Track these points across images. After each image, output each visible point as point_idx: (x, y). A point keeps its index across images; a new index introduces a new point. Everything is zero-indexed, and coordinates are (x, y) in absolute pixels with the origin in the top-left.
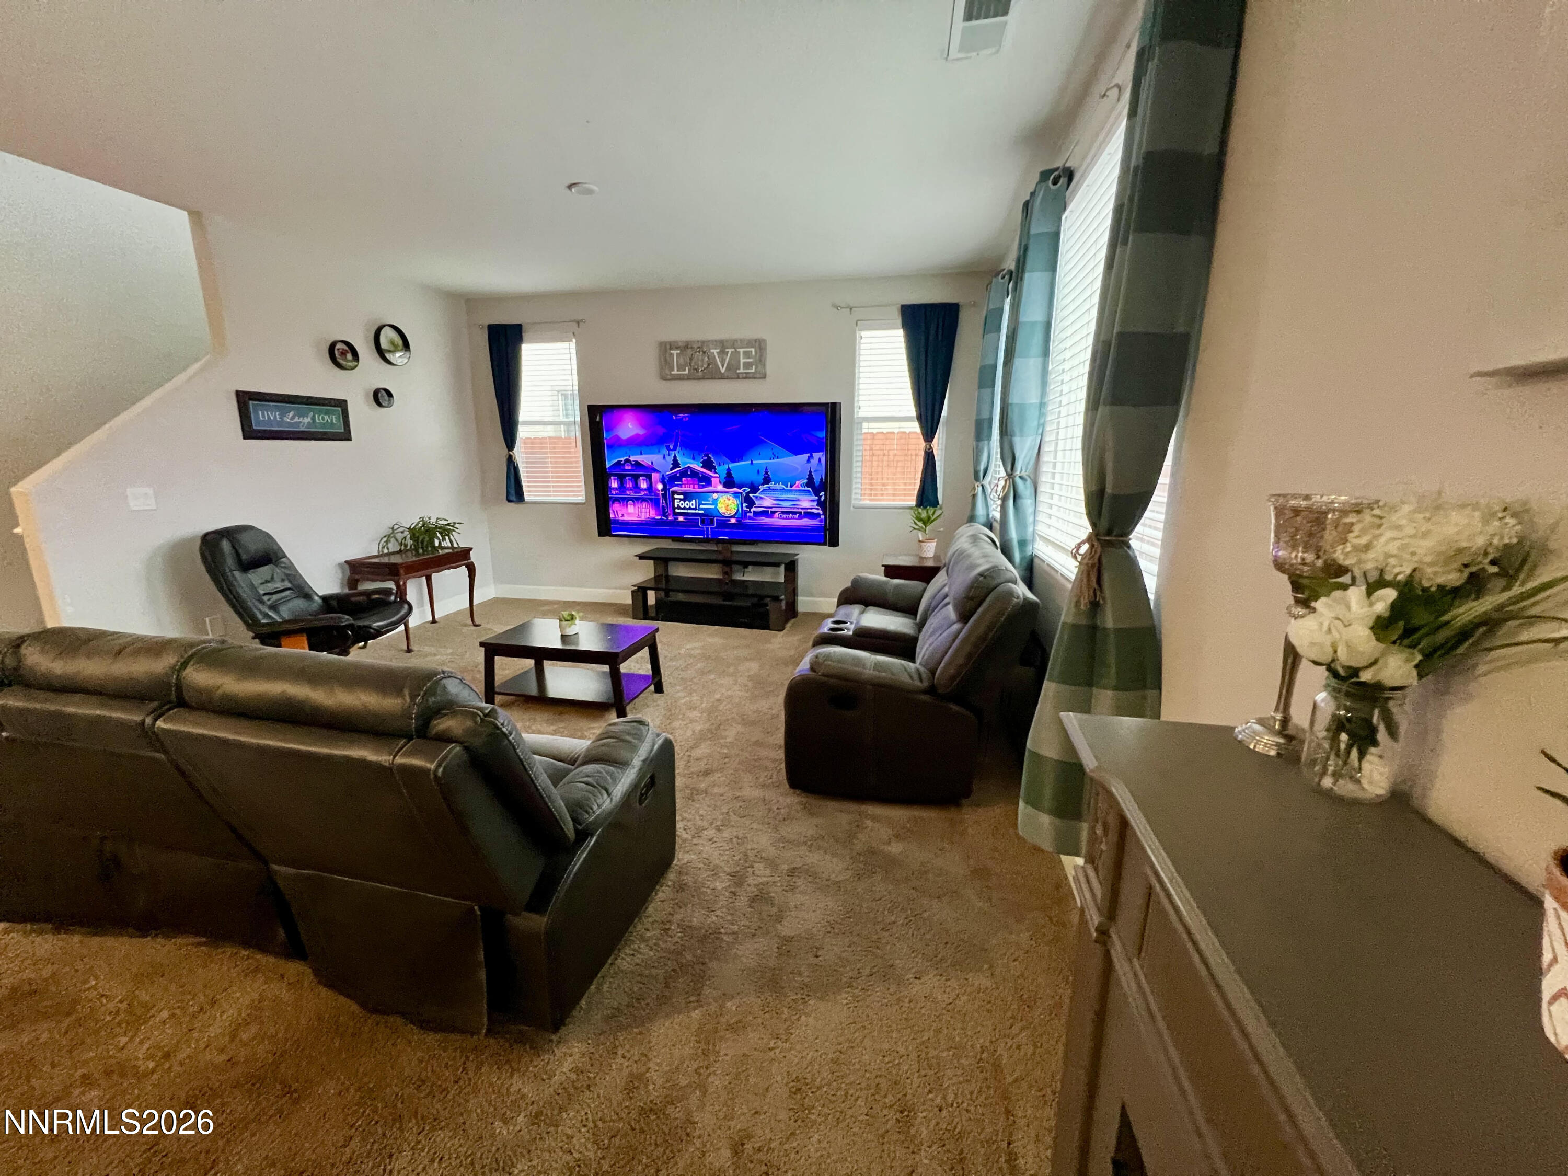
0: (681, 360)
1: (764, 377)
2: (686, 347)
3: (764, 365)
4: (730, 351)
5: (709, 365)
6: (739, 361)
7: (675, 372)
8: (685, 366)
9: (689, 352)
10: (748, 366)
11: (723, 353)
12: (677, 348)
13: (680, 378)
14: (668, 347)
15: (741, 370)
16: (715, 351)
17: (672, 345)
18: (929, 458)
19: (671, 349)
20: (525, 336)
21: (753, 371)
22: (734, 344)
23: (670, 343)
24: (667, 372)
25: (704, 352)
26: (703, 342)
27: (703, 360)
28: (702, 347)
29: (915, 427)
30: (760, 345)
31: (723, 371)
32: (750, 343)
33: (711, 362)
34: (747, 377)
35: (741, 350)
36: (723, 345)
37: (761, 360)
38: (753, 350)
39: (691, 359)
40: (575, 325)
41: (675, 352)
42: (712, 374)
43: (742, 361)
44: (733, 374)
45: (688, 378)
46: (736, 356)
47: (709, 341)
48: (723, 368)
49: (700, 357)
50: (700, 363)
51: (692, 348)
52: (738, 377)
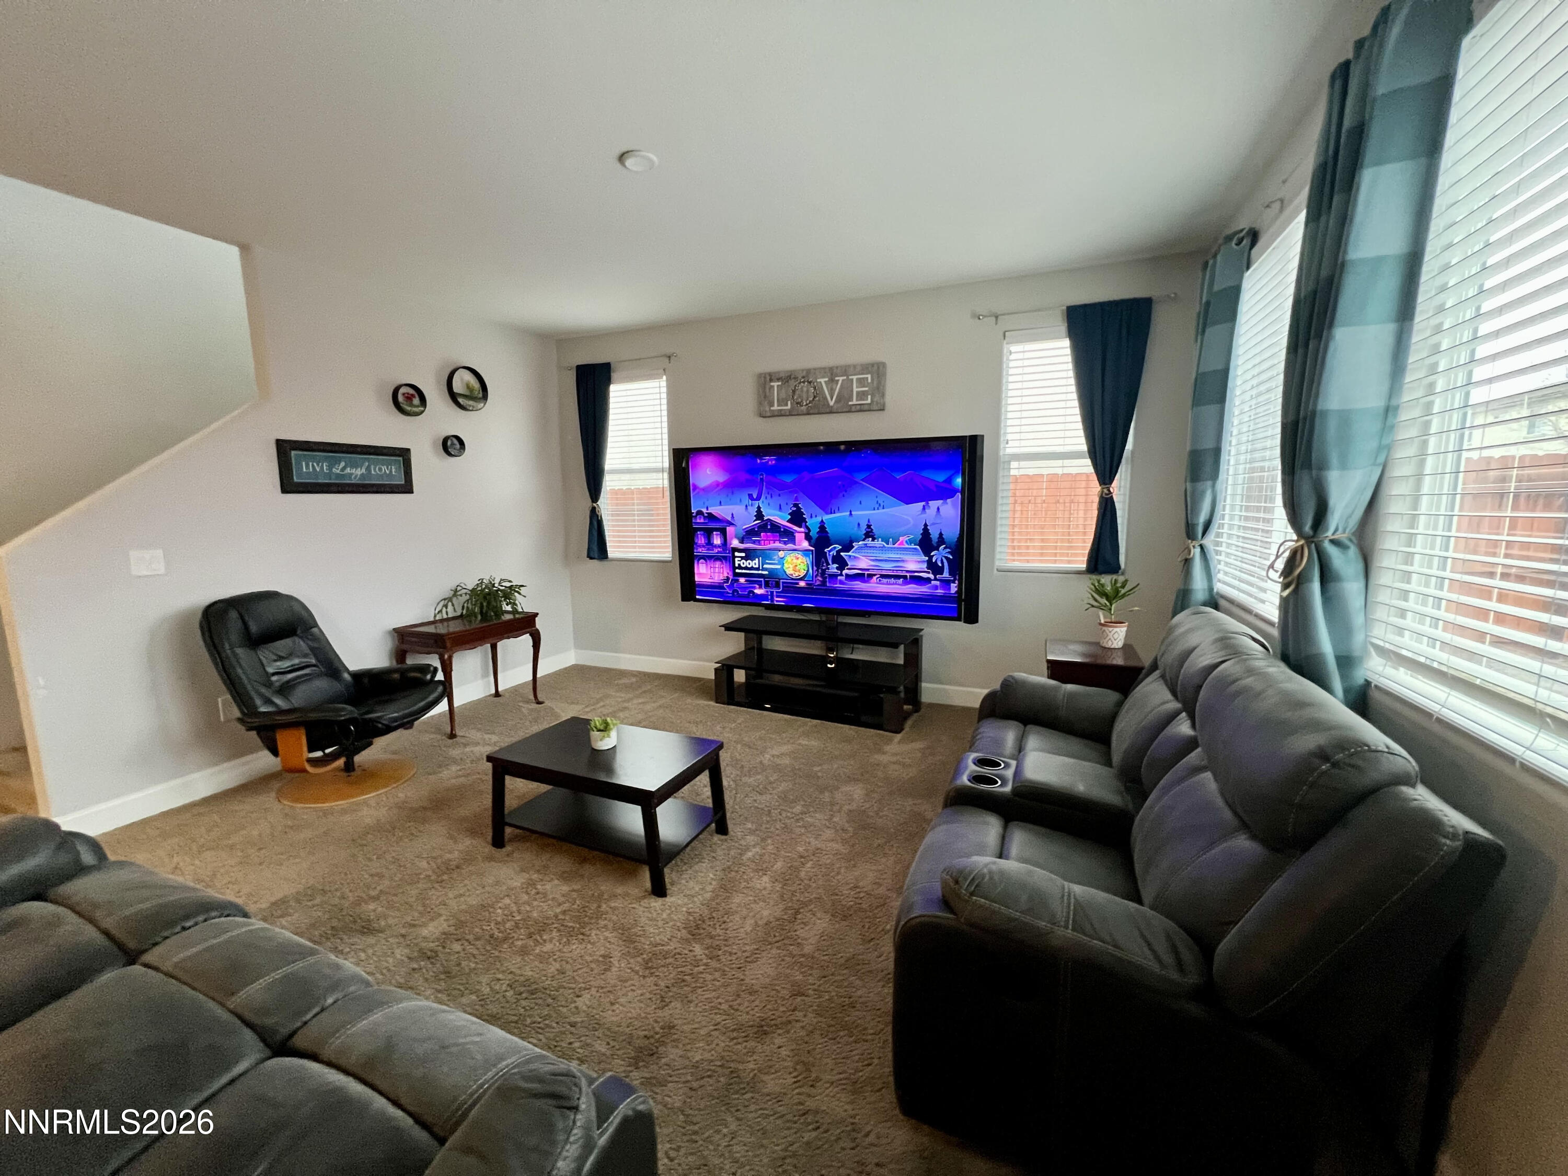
0: (783, 395)
1: (882, 410)
2: (787, 378)
3: (883, 395)
4: (841, 379)
5: (815, 397)
6: (852, 391)
7: (776, 407)
8: (787, 400)
9: (792, 383)
10: (862, 395)
11: (832, 381)
12: (778, 380)
13: (781, 414)
14: (768, 378)
15: (854, 402)
16: (823, 381)
17: (772, 377)
18: (1107, 508)
19: (771, 380)
20: (614, 376)
21: (869, 401)
22: (845, 370)
23: (770, 374)
24: (766, 408)
25: (810, 383)
26: (808, 371)
27: (808, 391)
28: (807, 377)
29: (1086, 466)
30: (878, 370)
31: (832, 403)
32: (866, 368)
33: (818, 394)
34: (861, 409)
35: (855, 378)
36: (832, 373)
37: (879, 389)
38: (869, 376)
39: (794, 391)
40: (667, 360)
41: (775, 385)
42: (818, 408)
43: (855, 390)
44: (845, 407)
45: (790, 414)
46: (848, 385)
47: (815, 369)
48: (832, 399)
49: (805, 389)
50: (805, 396)
51: (796, 378)
52: (850, 410)
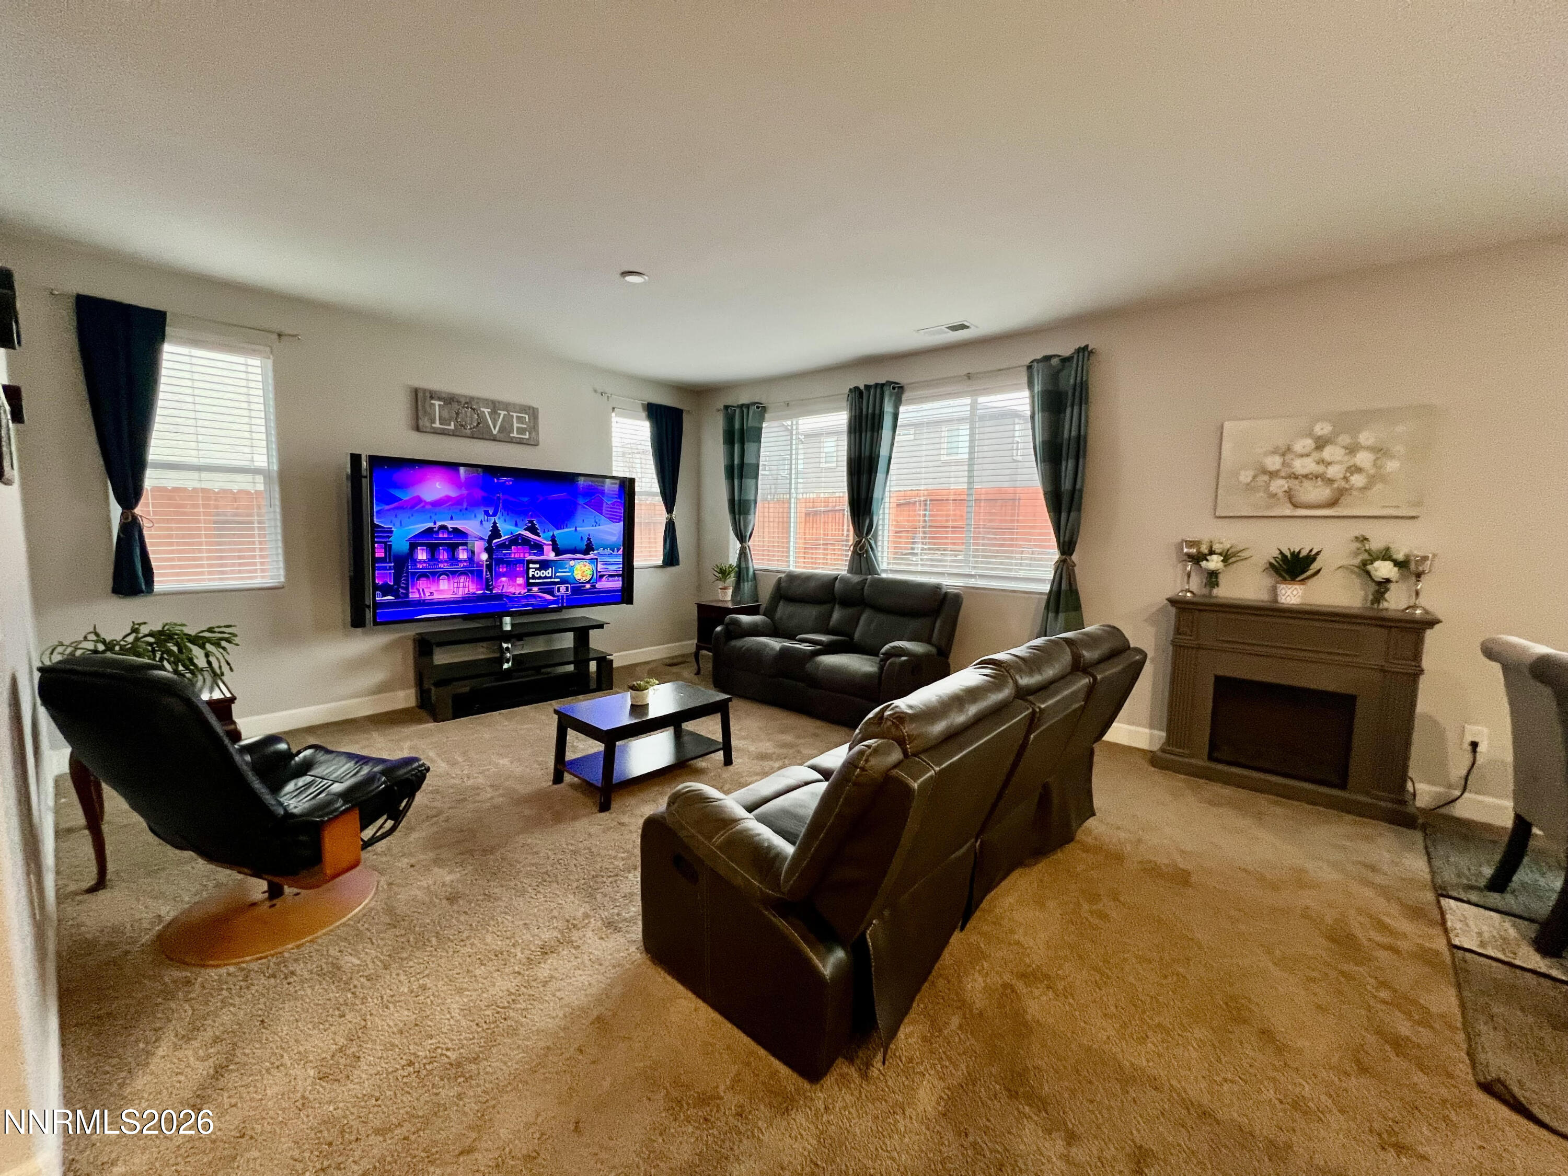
0: (445, 414)
1: (537, 445)
2: (450, 399)
3: (538, 434)
4: (503, 413)
5: (479, 423)
6: (512, 425)
7: (437, 425)
8: (450, 421)
9: (455, 406)
10: (521, 431)
11: (494, 413)
12: (439, 399)
13: (443, 432)
14: (428, 395)
15: (515, 434)
16: (486, 411)
17: (433, 395)
19: (432, 398)
20: (169, 330)
21: (527, 437)
22: (507, 406)
23: (430, 392)
24: (428, 424)
25: (474, 410)
26: (472, 398)
27: (472, 417)
28: (470, 403)
30: (533, 413)
31: (495, 432)
32: (523, 409)
33: (481, 420)
34: (520, 442)
35: (515, 415)
36: (495, 406)
37: (534, 427)
38: (527, 416)
39: (457, 414)
40: (275, 337)
41: (437, 403)
42: (480, 433)
43: (516, 425)
44: (505, 437)
45: (453, 434)
46: (508, 420)
47: (478, 399)
48: (495, 428)
49: (469, 414)
50: (468, 420)
51: (459, 402)
52: (512, 441)
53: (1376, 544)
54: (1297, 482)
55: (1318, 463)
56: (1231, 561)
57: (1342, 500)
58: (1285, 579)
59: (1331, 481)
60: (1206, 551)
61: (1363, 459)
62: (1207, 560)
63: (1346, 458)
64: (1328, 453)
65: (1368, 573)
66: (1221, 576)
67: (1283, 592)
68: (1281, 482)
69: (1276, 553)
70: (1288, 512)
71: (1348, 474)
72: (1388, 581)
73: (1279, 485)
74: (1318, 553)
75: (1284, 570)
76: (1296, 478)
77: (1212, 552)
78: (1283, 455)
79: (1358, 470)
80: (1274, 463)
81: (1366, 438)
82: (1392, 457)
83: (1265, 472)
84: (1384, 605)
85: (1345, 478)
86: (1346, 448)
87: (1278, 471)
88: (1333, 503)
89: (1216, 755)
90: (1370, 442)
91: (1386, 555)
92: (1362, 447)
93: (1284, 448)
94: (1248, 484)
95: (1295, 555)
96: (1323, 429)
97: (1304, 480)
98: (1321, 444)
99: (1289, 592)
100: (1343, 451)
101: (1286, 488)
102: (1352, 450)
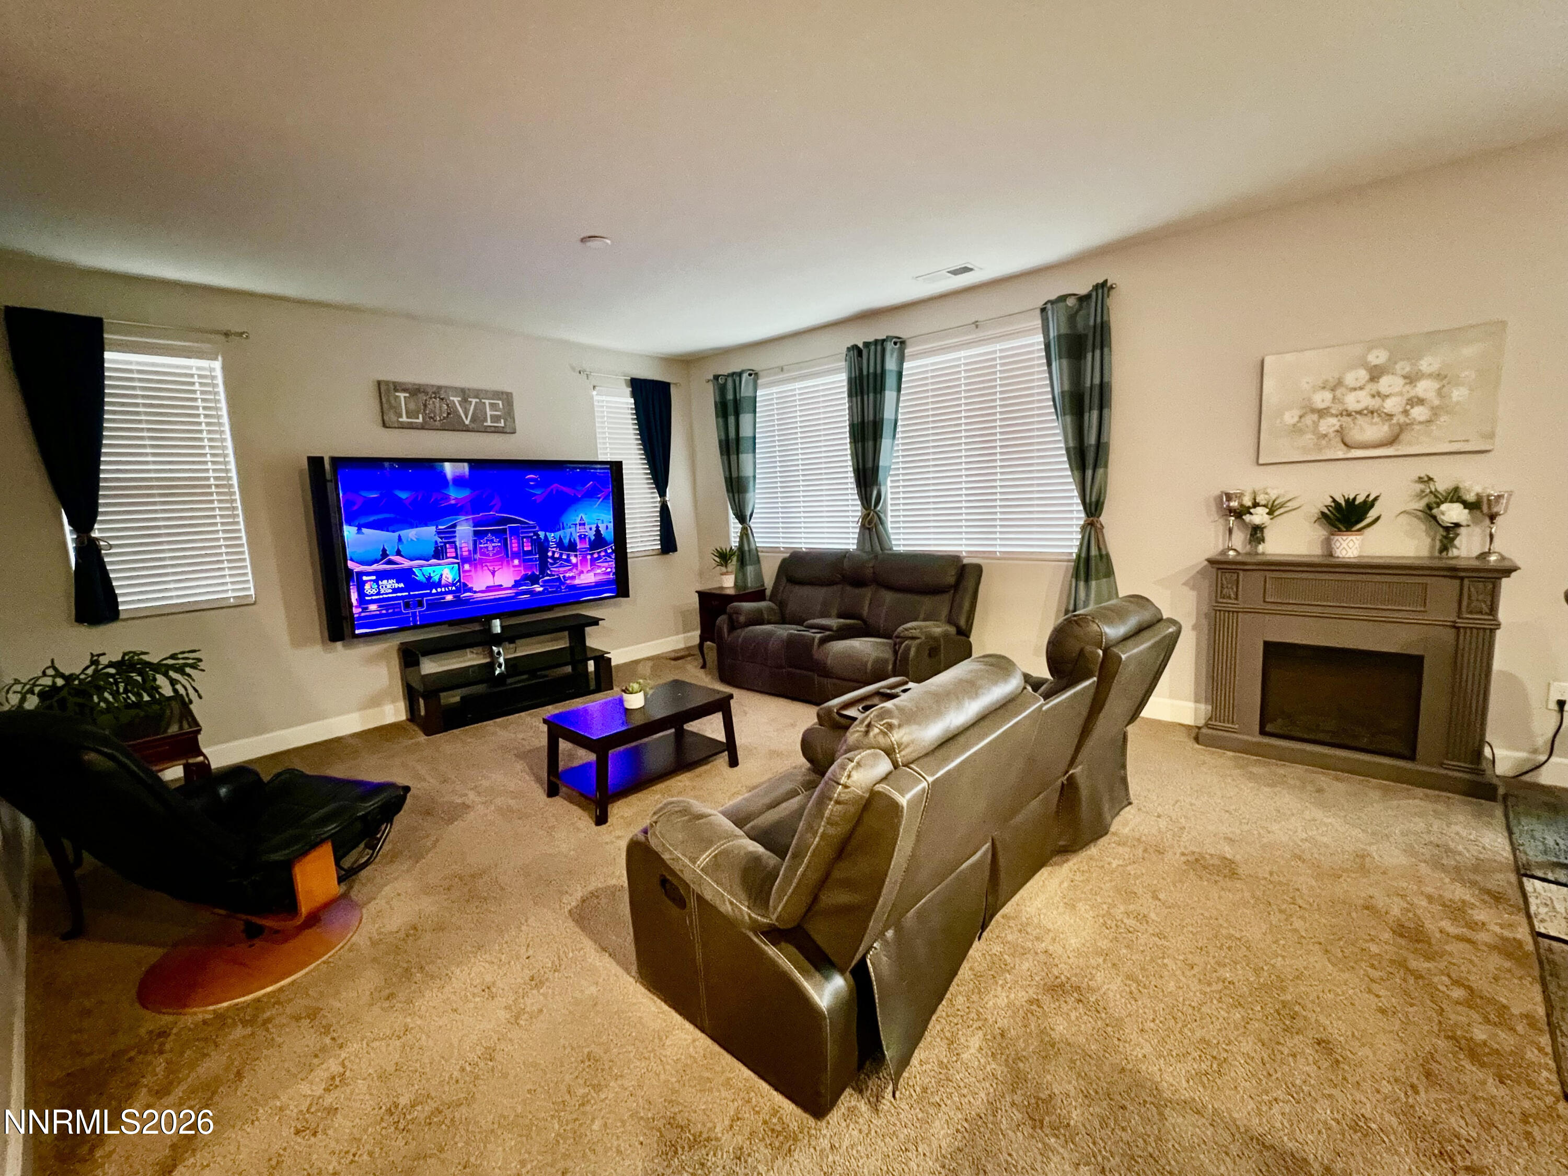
0: (412, 406)
1: (514, 433)
2: (414, 391)
3: (513, 421)
4: (474, 401)
5: (449, 414)
6: (485, 413)
7: (404, 419)
8: (418, 412)
9: (422, 397)
10: (495, 419)
11: (465, 401)
12: (404, 390)
13: (411, 426)
14: (392, 386)
15: (489, 423)
16: (456, 400)
17: (398, 387)
19: (396, 390)
20: (107, 339)
21: (502, 425)
22: (477, 393)
23: (394, 383)
24: (394, 418)
25: (442, 399)
26: (440, 387)
27: (440, 407)
28: (437, 392)
30: (507, 398)
31: (467, 422)
32: (496, 395)
33: (451, 411)
34: (495, 431)
35: (487, 402)
36: (465, 394)
37: (509, 414)
38: (500, 402)
39: (425, 405)
40: (222, 336)
41: (402, 395)
42: (452, 424)
43: (489, 413)
44: (478, 426)
45: (422, 427)
46: (480, 407)
47: (446, 387)
48: (467, 418)
49: (438, 405)
50: (438, 412)
51: (426, 393)
52: (486, 430)
53: (1442, 485)
54: (1349, 419)
55: (1373, 396)
56: (1277, 513)
57: (1402, 437)
58: (1340, 530)
59: (1390, 416)
60: (1249, 504)
61: (1425, 388)
62: (1251, 514)
63: (1408, 387)
64: (1386, 383)
65: (1434, 518)
66: (1266, 531)
67: (1338, 544)
68: (1333, 421)
69: (1329, 502)
70: (1340, 455)
71: (1408, 407)
72: (1457, 525)
73: (1329, 425)
74: (1376, 499)
75: (1338, 520)
76: (1349, 415)
77: (1256, 505)
78: (1333, 390)
79: (1421, 401)
80: (1322, 399)
81: (1427, 364)
82: (1457, 385)
83: (1313, 411)
84: (1454, 552)
85: (1406, 412)
86: (1405, 377)
87: (1328, 408)
88: (1392, 441)
89: (1269, 728)
90: (1435, 368)
91: (1455, 496)
92: (1423, 375)
93: (1332, 382)
94: (1294, 425)
95: (1350, 503)
96: (1378, 357)
97: (1358, 416)
98: (1375, 374)
99: (1344, 544)
100: (1401, 381)
101: (1337, 427)
102: (1411, 379)
